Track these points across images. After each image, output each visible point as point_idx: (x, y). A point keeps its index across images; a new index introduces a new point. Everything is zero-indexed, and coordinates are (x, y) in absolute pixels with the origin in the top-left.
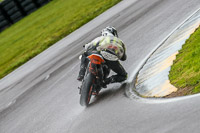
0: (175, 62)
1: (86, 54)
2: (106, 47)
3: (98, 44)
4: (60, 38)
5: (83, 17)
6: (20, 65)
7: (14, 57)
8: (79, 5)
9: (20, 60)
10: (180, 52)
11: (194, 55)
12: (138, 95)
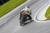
0: (46, 12)
1: (21, 13)
2: (26, 11)
3: (24, 10)
5: (23, 1)
6: (8, 12)
7: (6, 11)
9: (8, 11)
10: (48, 9)
12: (37, 20)
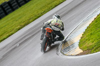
5: (36, 16)
7: (1, 35)
8: (34, 10)
11: (91, 34)
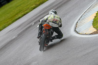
0: (95, 17)
2: (52, 20)
4: (39, 5)
12: (77, 33)
